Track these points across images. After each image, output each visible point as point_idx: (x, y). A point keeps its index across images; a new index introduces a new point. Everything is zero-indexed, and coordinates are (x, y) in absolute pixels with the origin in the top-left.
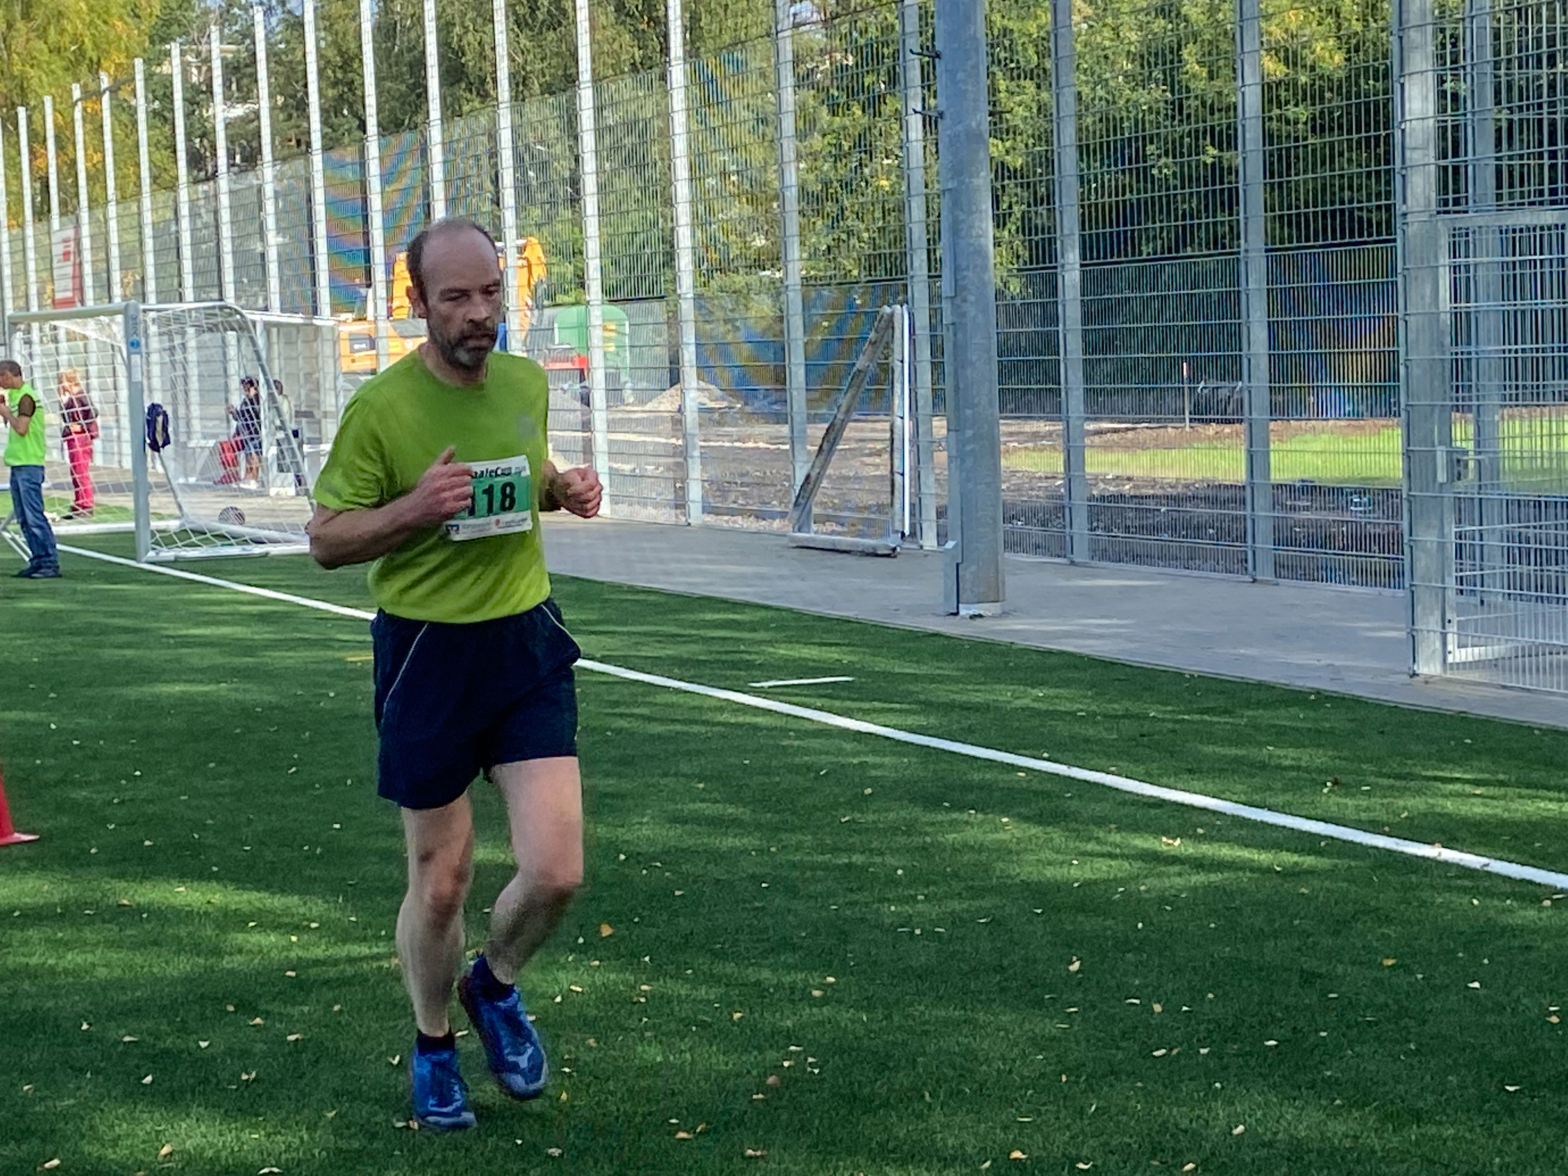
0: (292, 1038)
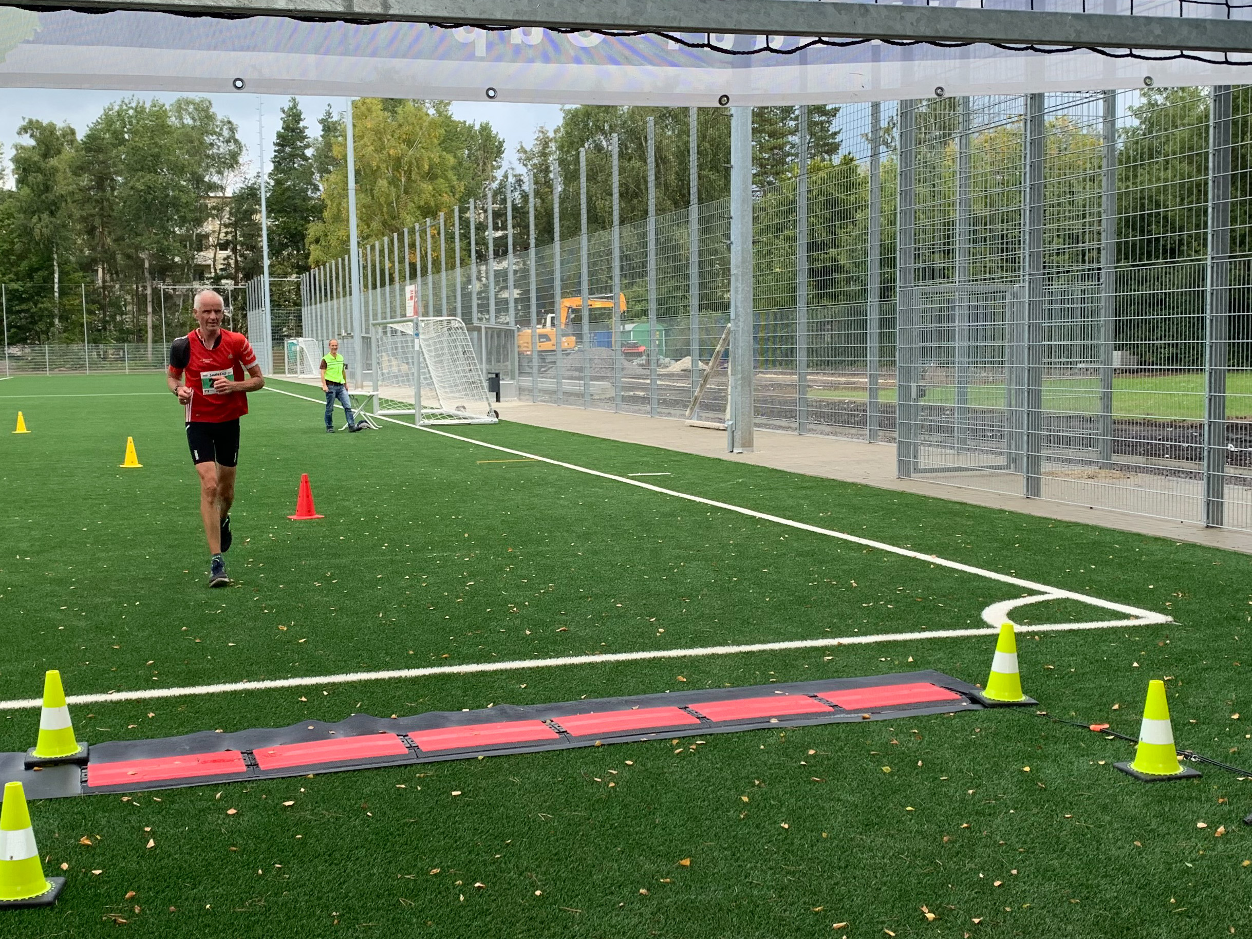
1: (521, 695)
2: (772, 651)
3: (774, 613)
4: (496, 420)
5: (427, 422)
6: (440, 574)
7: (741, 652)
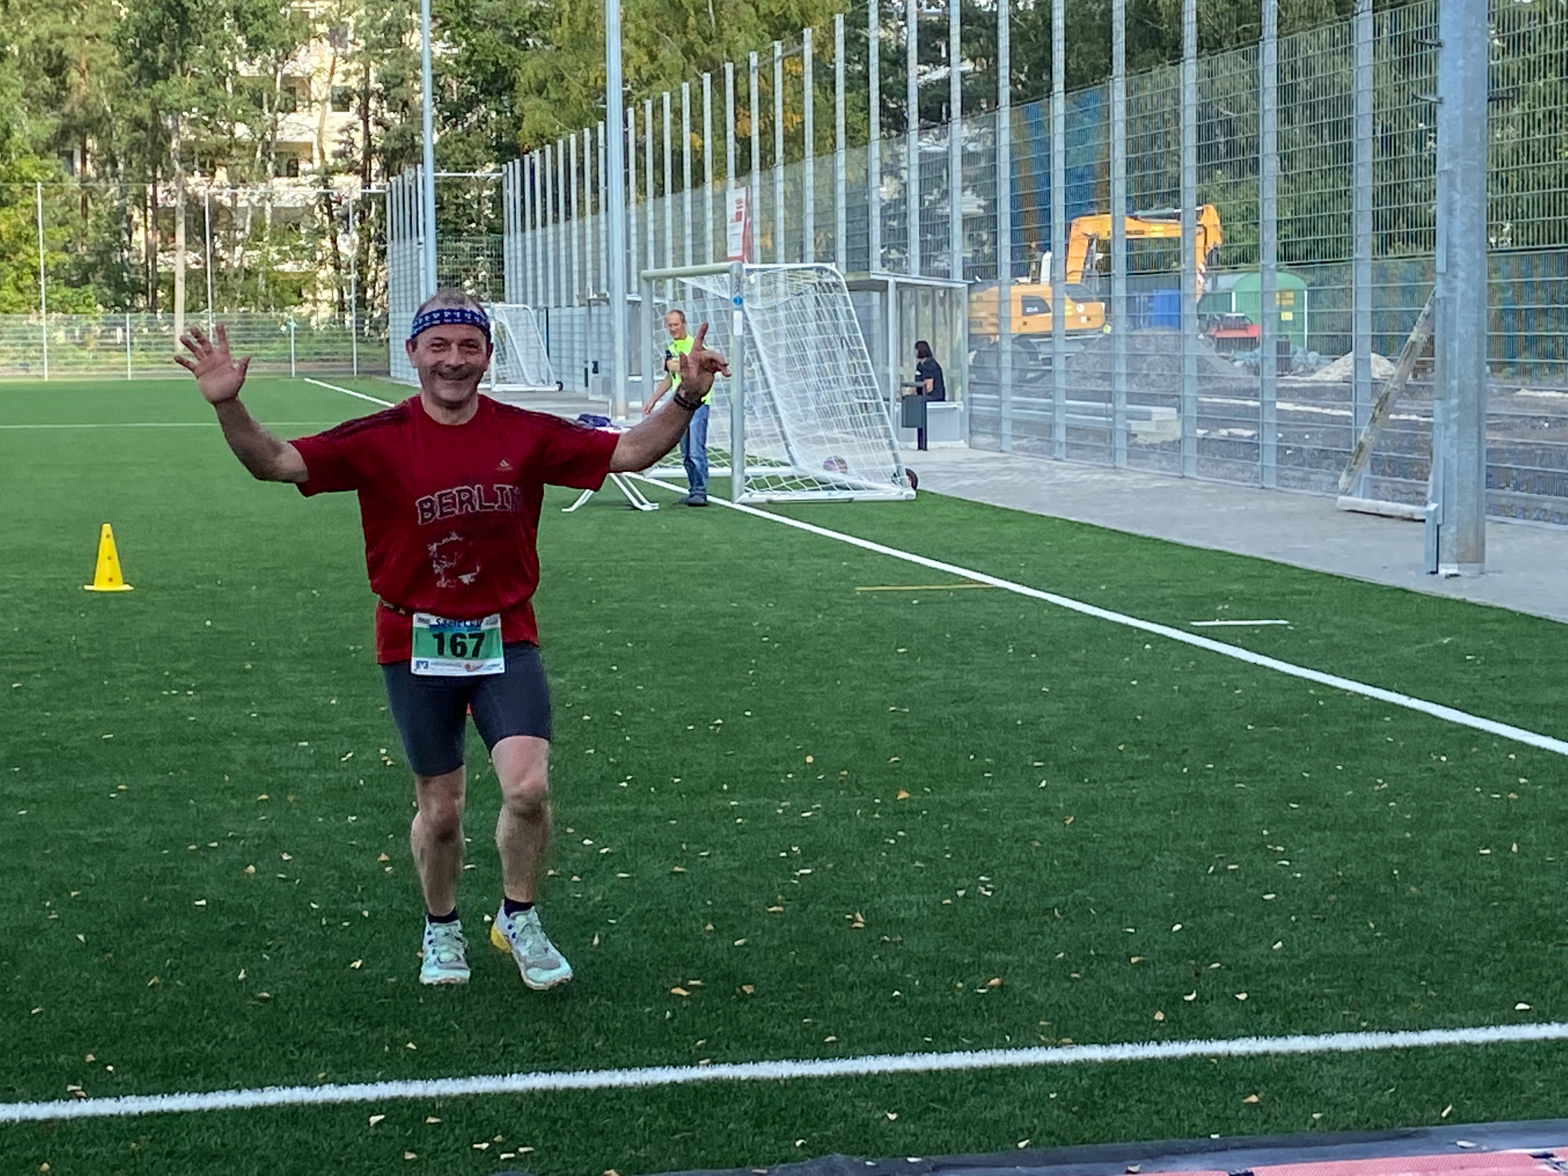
0: (604, 851)
1: (882, 1135)
2: (1469, 1046)
3: (1480, 959)
4: (913, 493)
5: (759, 496)
6: (739, 850)
7: (1394, 1048)
